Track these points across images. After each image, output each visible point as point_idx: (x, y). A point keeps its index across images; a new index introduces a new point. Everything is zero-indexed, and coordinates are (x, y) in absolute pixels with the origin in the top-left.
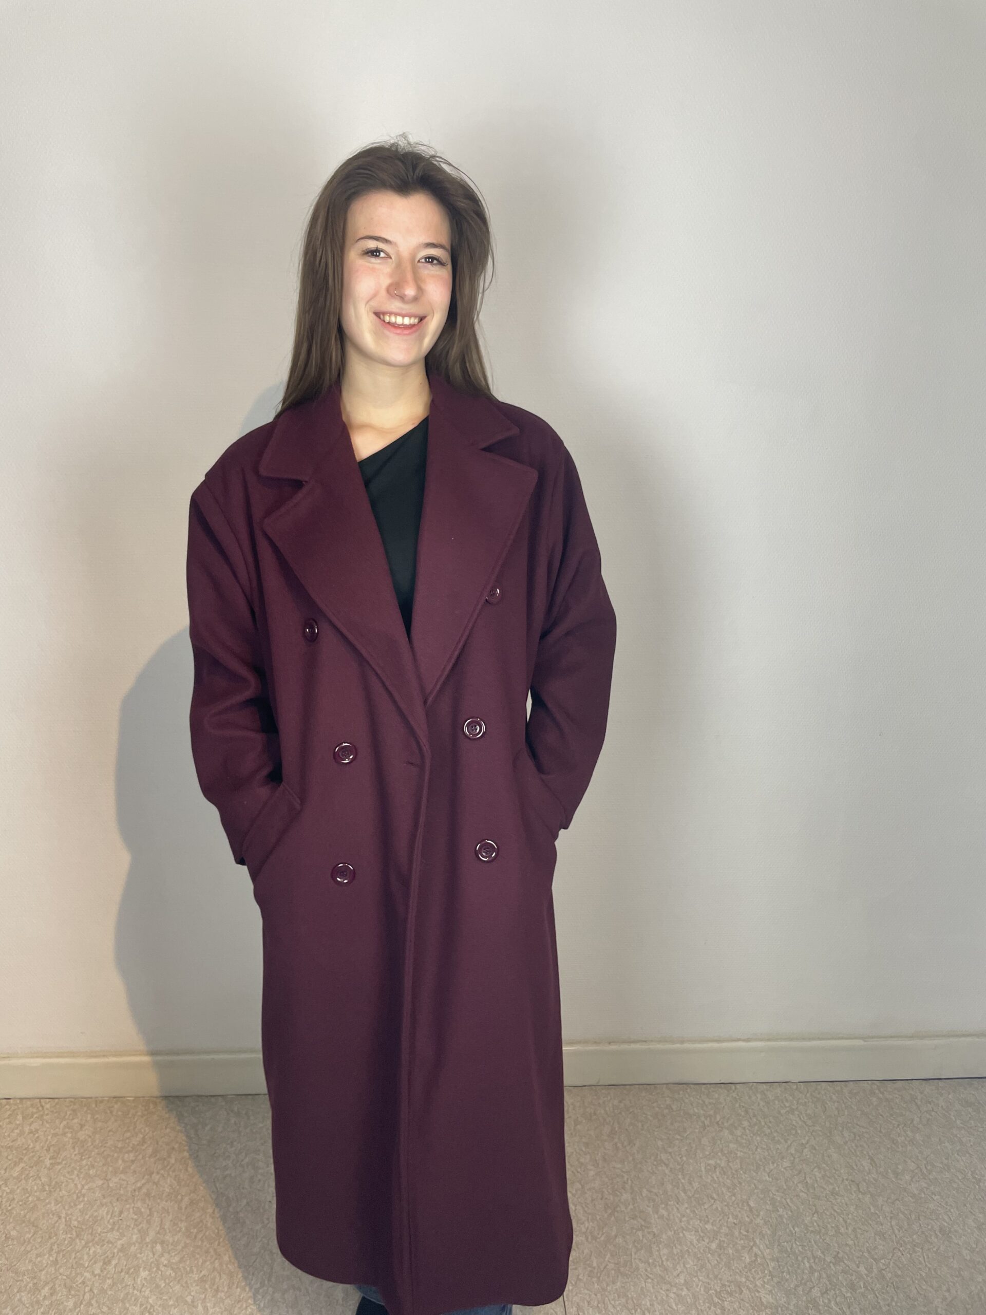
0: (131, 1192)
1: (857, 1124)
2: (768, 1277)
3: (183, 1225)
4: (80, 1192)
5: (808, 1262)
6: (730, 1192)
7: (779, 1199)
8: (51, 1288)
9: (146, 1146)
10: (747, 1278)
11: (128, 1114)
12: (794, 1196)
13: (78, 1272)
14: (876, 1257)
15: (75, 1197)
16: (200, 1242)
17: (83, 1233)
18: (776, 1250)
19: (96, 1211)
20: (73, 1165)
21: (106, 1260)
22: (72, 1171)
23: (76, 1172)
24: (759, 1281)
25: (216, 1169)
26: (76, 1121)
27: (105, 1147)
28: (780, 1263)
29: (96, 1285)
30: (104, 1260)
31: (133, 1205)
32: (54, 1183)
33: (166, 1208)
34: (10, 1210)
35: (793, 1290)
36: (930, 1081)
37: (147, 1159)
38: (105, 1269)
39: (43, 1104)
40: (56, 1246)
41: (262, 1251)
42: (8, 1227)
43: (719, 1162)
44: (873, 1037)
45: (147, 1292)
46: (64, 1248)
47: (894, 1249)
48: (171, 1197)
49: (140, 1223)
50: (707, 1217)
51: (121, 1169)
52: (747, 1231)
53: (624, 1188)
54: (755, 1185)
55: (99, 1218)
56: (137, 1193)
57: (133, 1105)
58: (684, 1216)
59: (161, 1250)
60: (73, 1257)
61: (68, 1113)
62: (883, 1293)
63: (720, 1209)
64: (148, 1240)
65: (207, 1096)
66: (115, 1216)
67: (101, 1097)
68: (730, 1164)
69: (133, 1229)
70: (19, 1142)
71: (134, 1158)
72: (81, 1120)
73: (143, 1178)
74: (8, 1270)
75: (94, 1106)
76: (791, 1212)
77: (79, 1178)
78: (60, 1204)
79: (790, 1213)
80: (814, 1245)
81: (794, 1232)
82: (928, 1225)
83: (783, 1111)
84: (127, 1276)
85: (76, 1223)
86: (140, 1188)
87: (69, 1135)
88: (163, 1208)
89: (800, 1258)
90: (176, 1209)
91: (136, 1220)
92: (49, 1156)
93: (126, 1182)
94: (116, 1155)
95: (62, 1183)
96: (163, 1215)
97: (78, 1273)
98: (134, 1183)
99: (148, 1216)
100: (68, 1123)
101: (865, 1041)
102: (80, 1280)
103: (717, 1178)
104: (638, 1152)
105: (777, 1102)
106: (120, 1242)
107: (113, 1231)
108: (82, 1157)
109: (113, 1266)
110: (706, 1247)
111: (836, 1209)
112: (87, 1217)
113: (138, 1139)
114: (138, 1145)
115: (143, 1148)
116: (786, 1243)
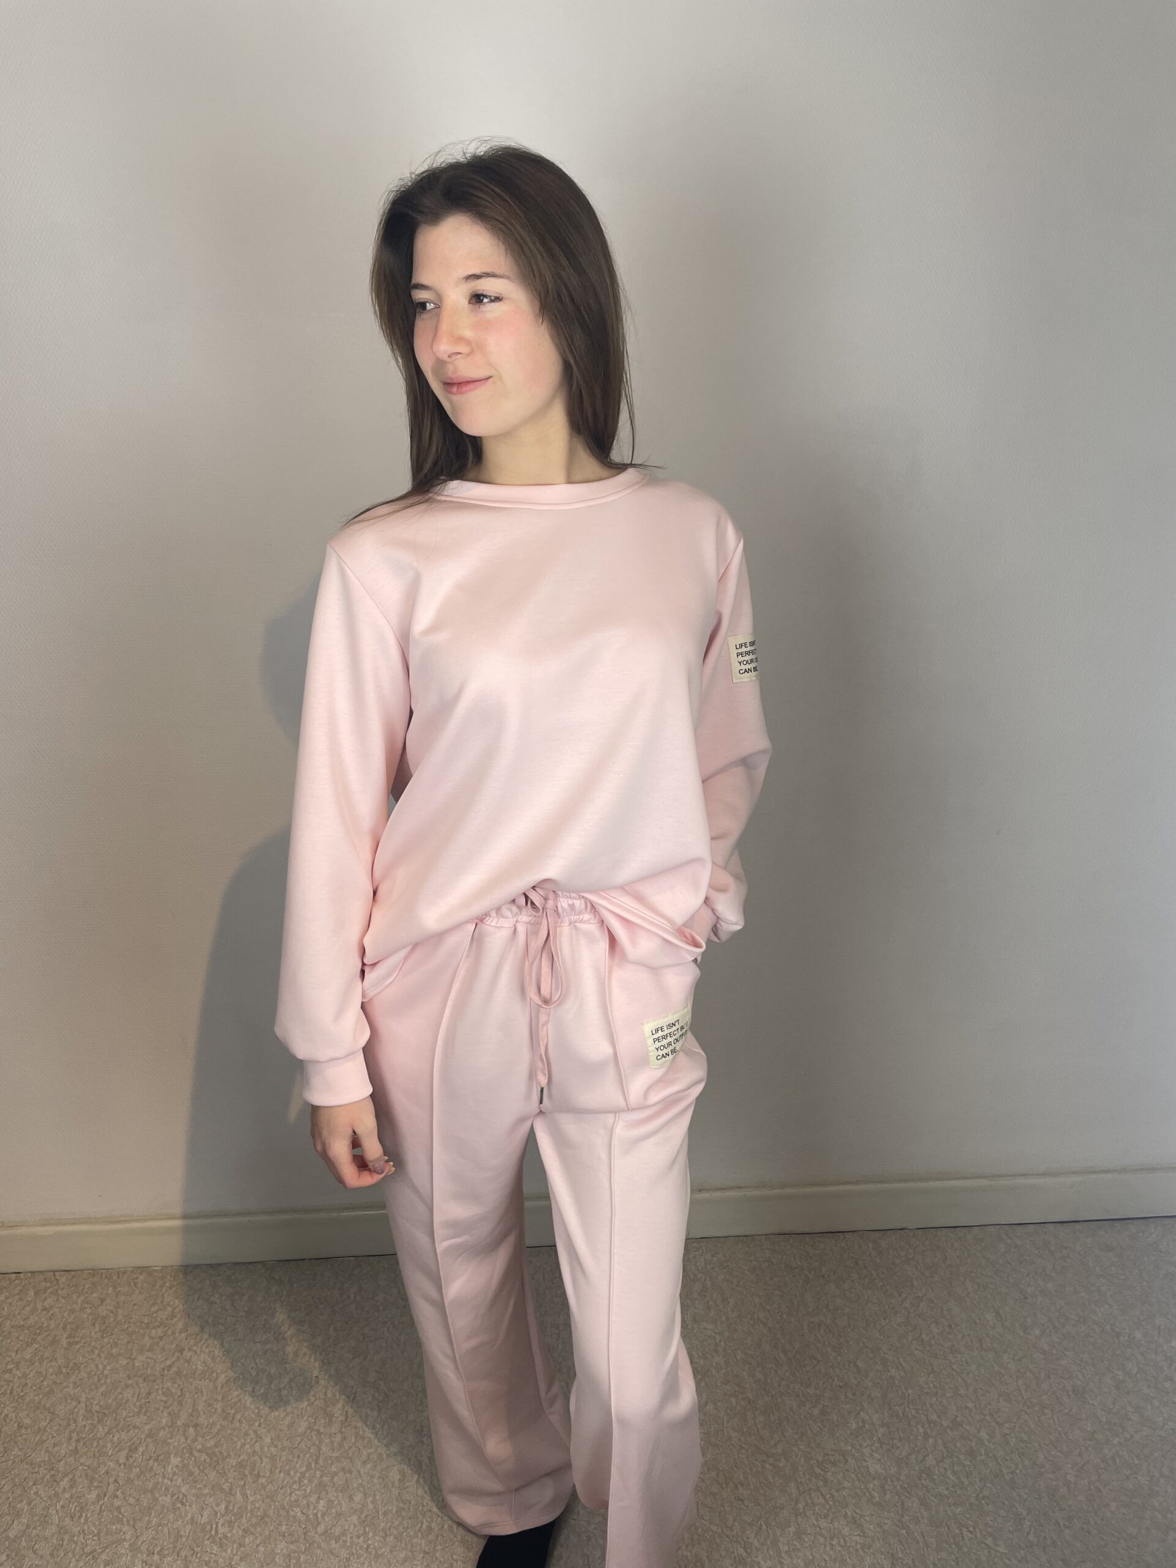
0: (159, 1372)
1: (982, 1274)
2: (877, 1445)
3: (219, 1406)
4: (103, 1373)
5: (923, 1427)
6: (835, 1352)
7: (890, 1358)
8: (71, 1480)
9: (175, 1320)
10: (853, 1446)
11: (154, 1286)
12: (908, 1355)
13: (101, 1461)
14: (999, 1420)
15: (96, 1378)
16: (238, 1424)
17: (106, 1419)
19: (120, 1393)
20: (93, 1343)
21: (133, 1447)
22: (92, 1350)
23: (97, 1352)
24: (867, 1448)
25: (256, 1342)
26: (95, 1295)
27: (129, 1322)
28: (891, 1429)
29: (121, 1474)
30: (130, 1446)
31: (161, 1386)
32: (71, 1364)
33: (200, 1388)
34: (23, 1396)
35: (905, 1459)
36: (1066, 1224)
37: (177, 1334)
38: (131, 1457)
39: (58, 1277)
40: (75, 1434)
41: (308, 1432)
42: (20, 1415)
43: (823, 1319)
44: (1000, 1176)
45: (180, 1480)
46: (84, 1436)
47: (1021, 1411)
48: (205, 1375)
49: (171, 1405)
50: (809, 1379)
51: (148, 1345)
52: (854, 1395)
53: (716, 1351)
54: (864, 1343)
55: (124, 1401)
56: (166, 1372)
57: (160, 1275)
58: (783, 1379)
59: (194, 1434)
60: (96, 1444)
61: (87, 1286)
62: (1006, 1460)
63: (823, 1371)
64: (179, 1423)
65: (244, 1263)
66: (141, 1398)
67: (124, 1268)
68: (836, 1321)
69: (162, 1412)
70: (31, 1321)
71: (162, 1335)
72: (101, 1293)
73: (173, 1356)
74: (22, 1462)
75: (115, 1277)
76: (905, 1372)
77: (100, 1358)
78: (79, 1388)
79: (902, 1373)
80: (930, 1409)
81: (907, 1394)
82: (1059, 1384)
83: (897, 1261)
84: (156, 1464)
85: (97, 1408)
86: (170, 1366)
87: (89, 1311)
88: (196, 1388)
89: (913, 1423)
90: (211, 1388)
91: (166, 1402)
92: (65, 1336)
93: (153, 1361)
94: (141, 1331)
95: (82, 1364)
96: (196, 1396)
97: (101, 1463)
98: (162, 1362)
99: (179, 1397)
100: (86, 1297)
101: (990, 1180)
102: (103, 1470)
103: (822, 1337)
104: (732, 1311)
105: (891, 1252)
106: (147, 1427)
107: (139, 1415)
108: (103, 1334)
109: (140, 1453)
110: (808, 1413)
111: (955, 1368)
112: (110, 1401)
113: (166, 1313)
114: (167, 1319)
115: (173, 1322)
116: (897, 1407)
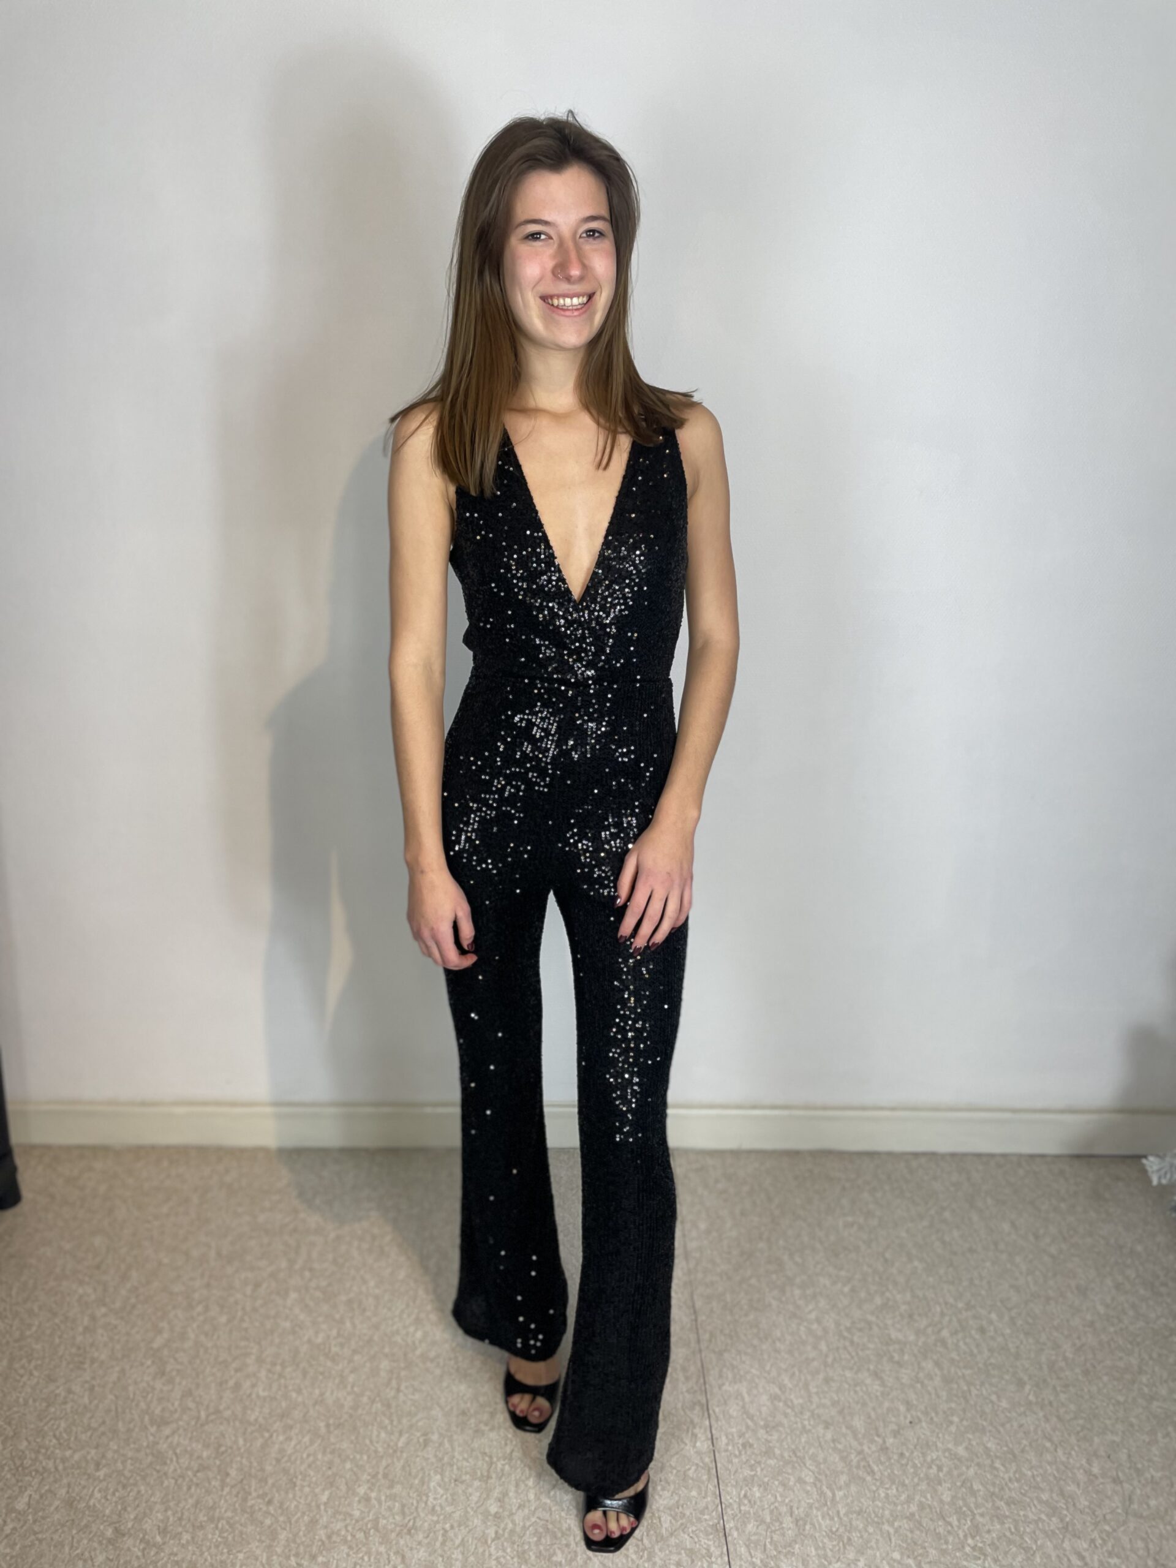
18: (908, 1296)
38: (256, 1291)
39: (188, 1152)
40: (207, 1272)
43: (857, 1219)
44: (1022, 1111)
46: (215, 1274)
48: (318, 1232)
49: (288, 1253)
50: (842, 1265)
51: (268, 1207)
54: (892, 1240)
90: (323, 1242)
91: (284, 1251)
92: (196, 1197)
96: (310, 1248)
99: (296, 1247)
100: (213, 1168)
101: (1013, 1114)
104: (776, 1208)
105: (921, 1171)
106: (269, 1269)
107: (262, 1260)
109: (263, 1289)
